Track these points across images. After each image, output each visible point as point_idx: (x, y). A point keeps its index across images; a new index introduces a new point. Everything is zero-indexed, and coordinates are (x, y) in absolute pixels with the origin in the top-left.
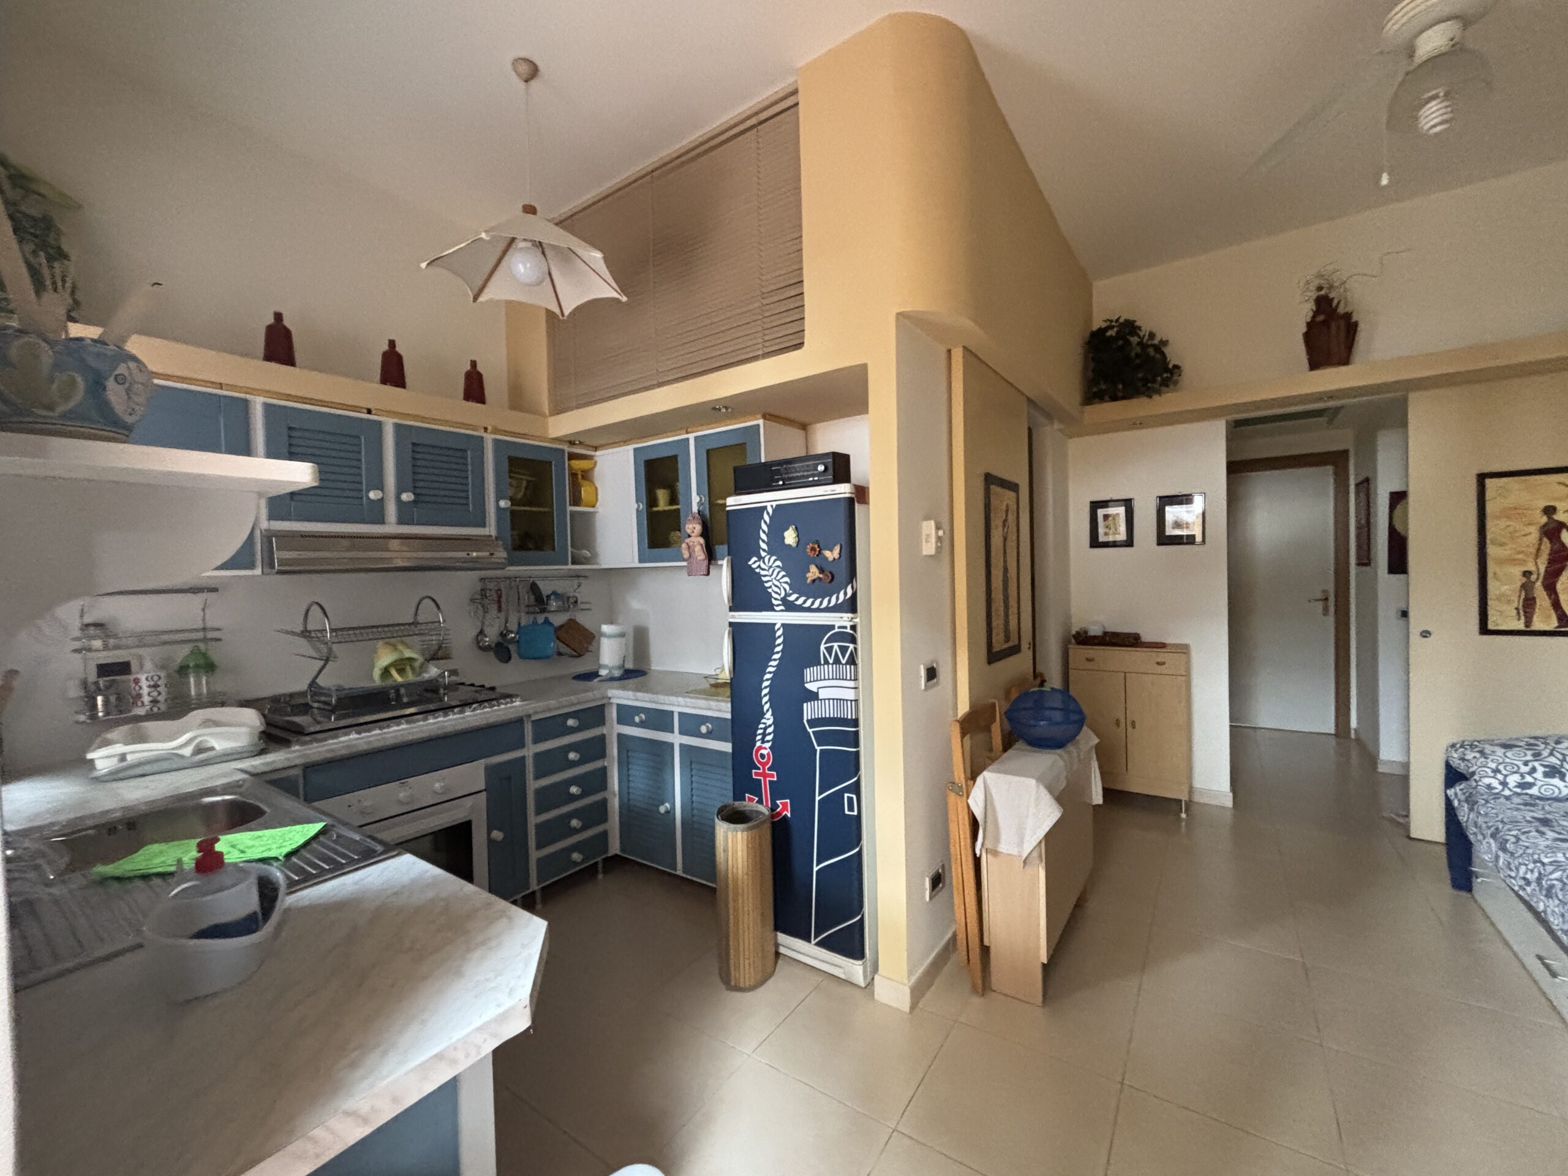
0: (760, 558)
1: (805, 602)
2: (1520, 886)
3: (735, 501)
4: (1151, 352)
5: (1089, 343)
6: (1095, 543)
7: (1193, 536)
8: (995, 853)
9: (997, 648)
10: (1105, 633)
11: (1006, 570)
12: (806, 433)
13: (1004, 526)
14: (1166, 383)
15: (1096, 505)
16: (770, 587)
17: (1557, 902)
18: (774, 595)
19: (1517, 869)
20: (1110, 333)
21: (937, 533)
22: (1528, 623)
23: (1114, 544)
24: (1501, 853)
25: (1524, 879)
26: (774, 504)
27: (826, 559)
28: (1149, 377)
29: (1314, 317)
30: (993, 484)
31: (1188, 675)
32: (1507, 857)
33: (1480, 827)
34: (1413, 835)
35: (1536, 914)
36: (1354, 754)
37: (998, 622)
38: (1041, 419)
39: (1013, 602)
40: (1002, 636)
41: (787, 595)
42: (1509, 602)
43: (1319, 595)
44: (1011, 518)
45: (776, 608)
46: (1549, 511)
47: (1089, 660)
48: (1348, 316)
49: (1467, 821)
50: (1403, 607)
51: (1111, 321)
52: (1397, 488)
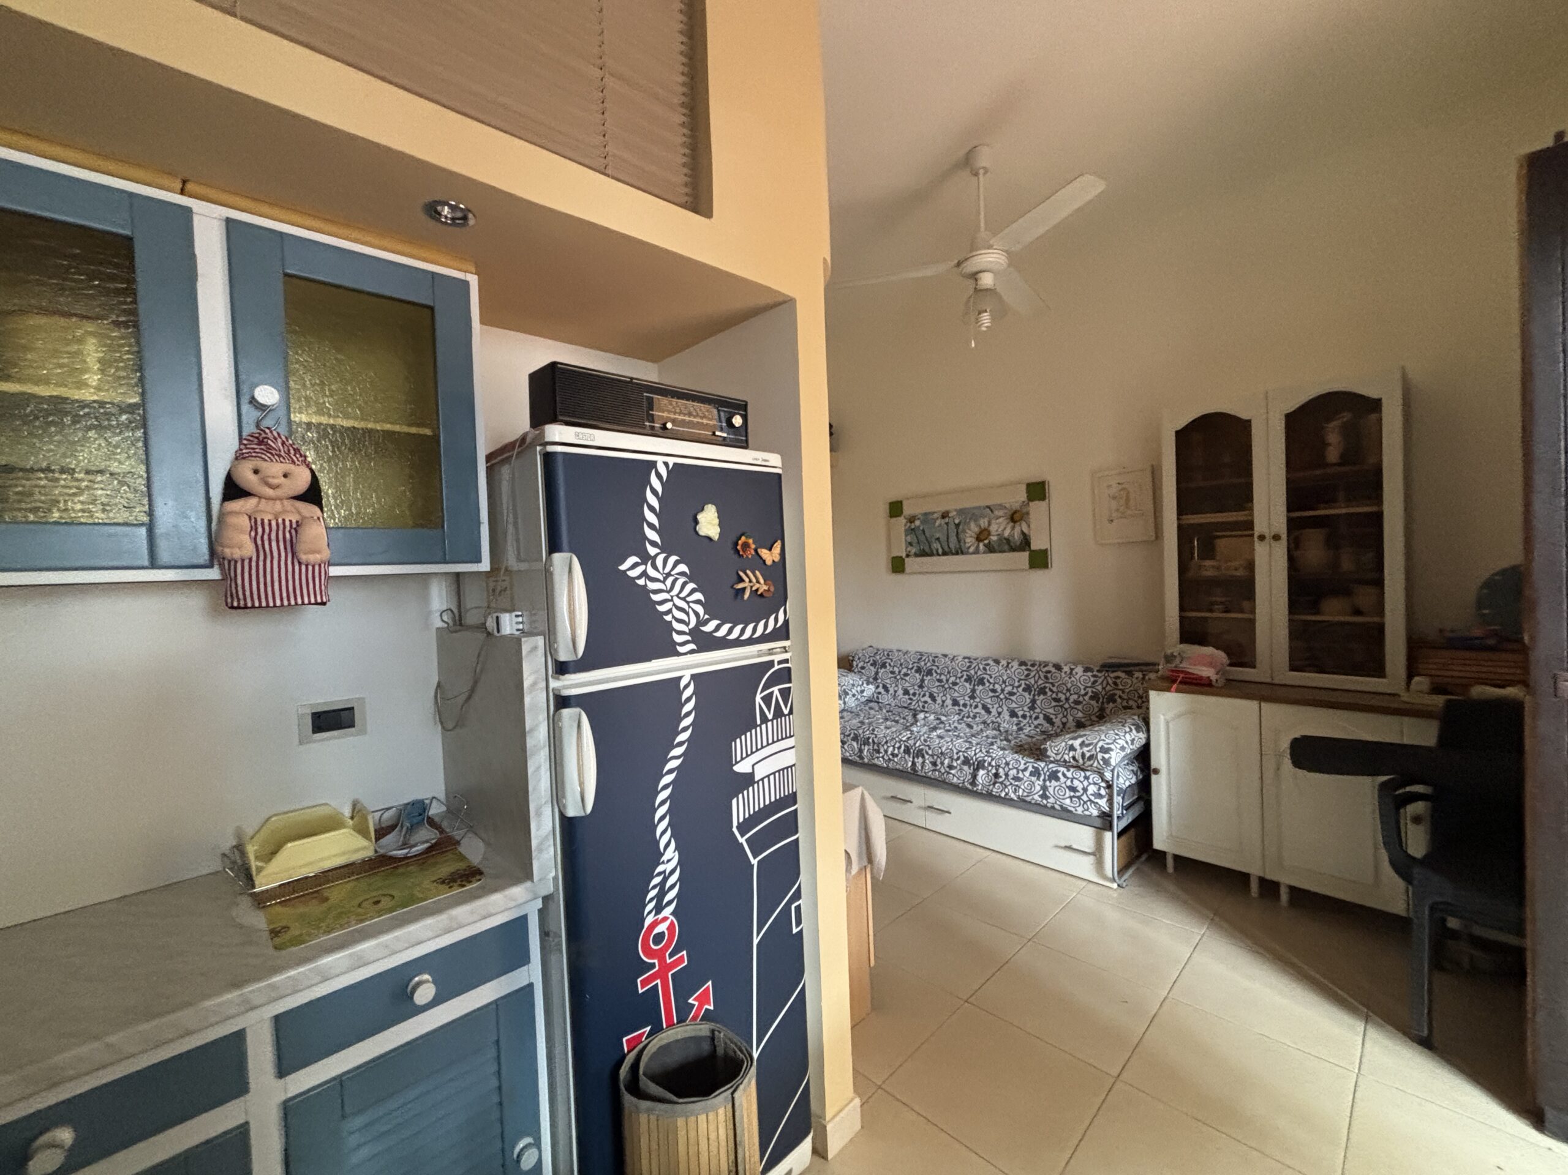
0: (646, 558)
1: (730, 631)
3: (577, 434)
16: (669, 612)
18: (677, 626)
26: (671, 461)
41: (701, 623)
45: (680, 649)
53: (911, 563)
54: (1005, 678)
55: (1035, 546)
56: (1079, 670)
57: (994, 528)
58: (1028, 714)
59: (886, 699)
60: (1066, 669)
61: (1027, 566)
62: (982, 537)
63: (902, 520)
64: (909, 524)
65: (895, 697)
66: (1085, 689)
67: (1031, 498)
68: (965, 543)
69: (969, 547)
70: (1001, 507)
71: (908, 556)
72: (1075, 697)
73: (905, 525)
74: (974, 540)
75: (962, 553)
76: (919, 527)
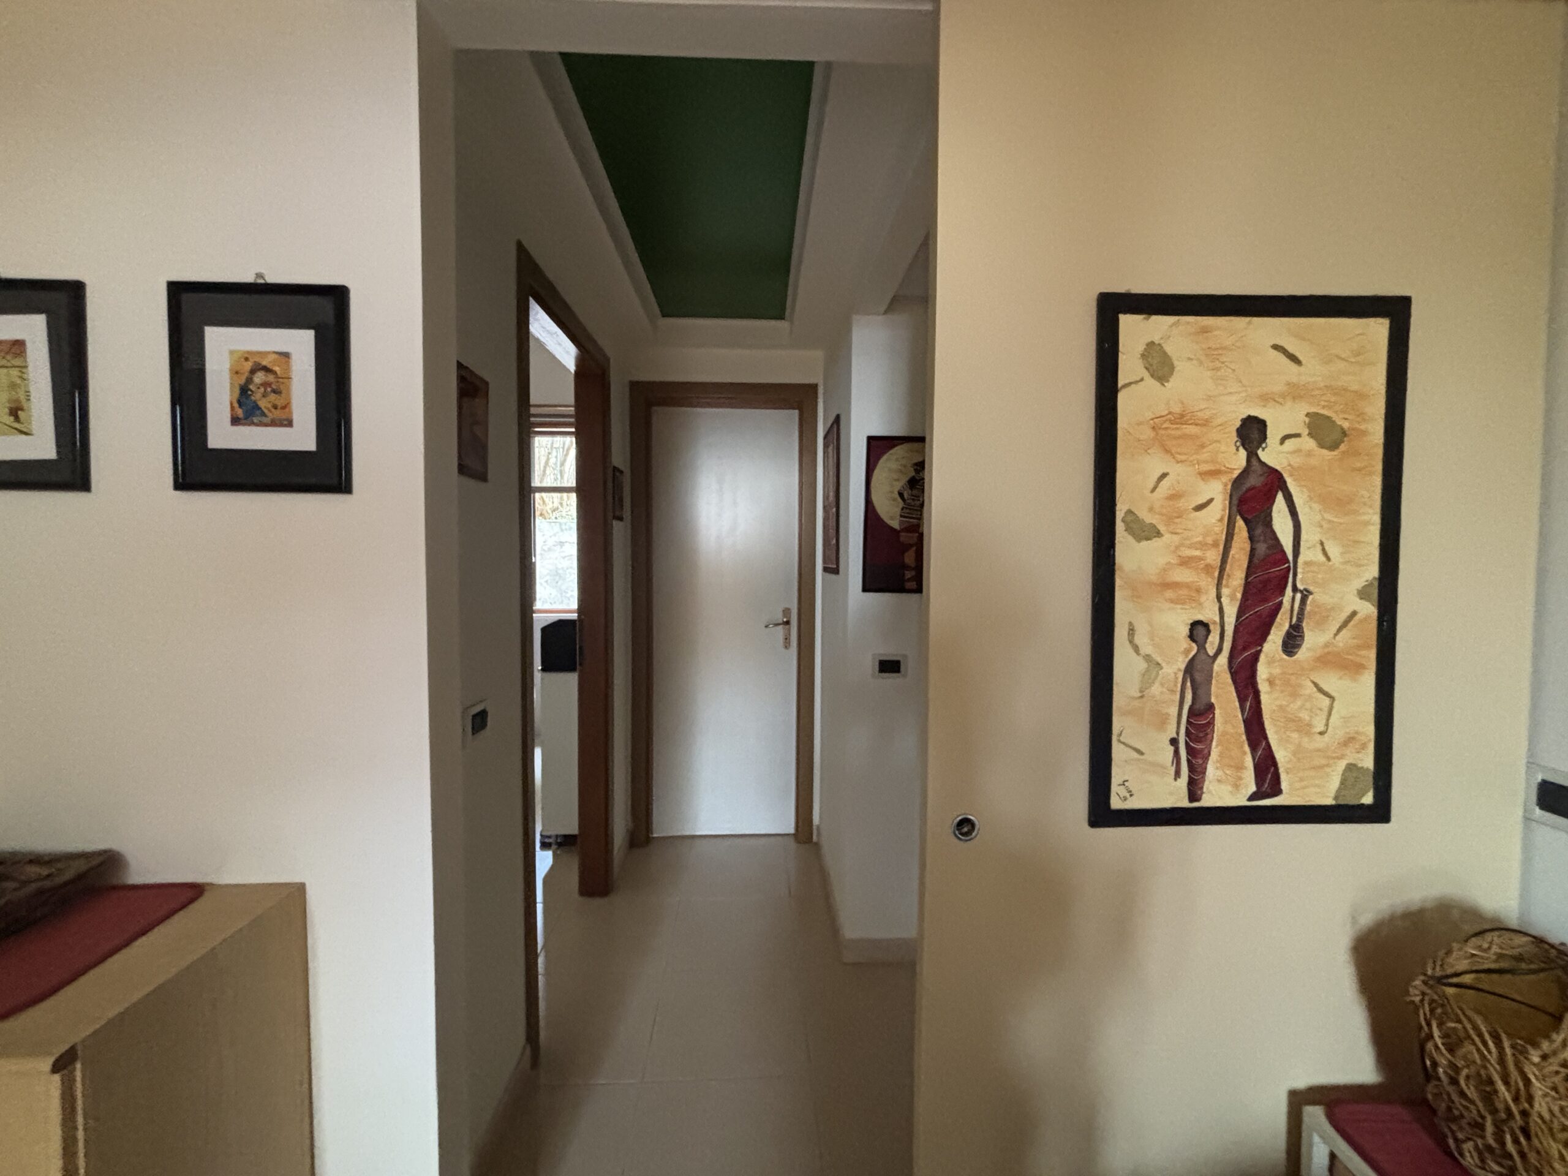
22: (1194, 787)
42: (1158, 719)
43: (780, 618)
46: (1252, 432)
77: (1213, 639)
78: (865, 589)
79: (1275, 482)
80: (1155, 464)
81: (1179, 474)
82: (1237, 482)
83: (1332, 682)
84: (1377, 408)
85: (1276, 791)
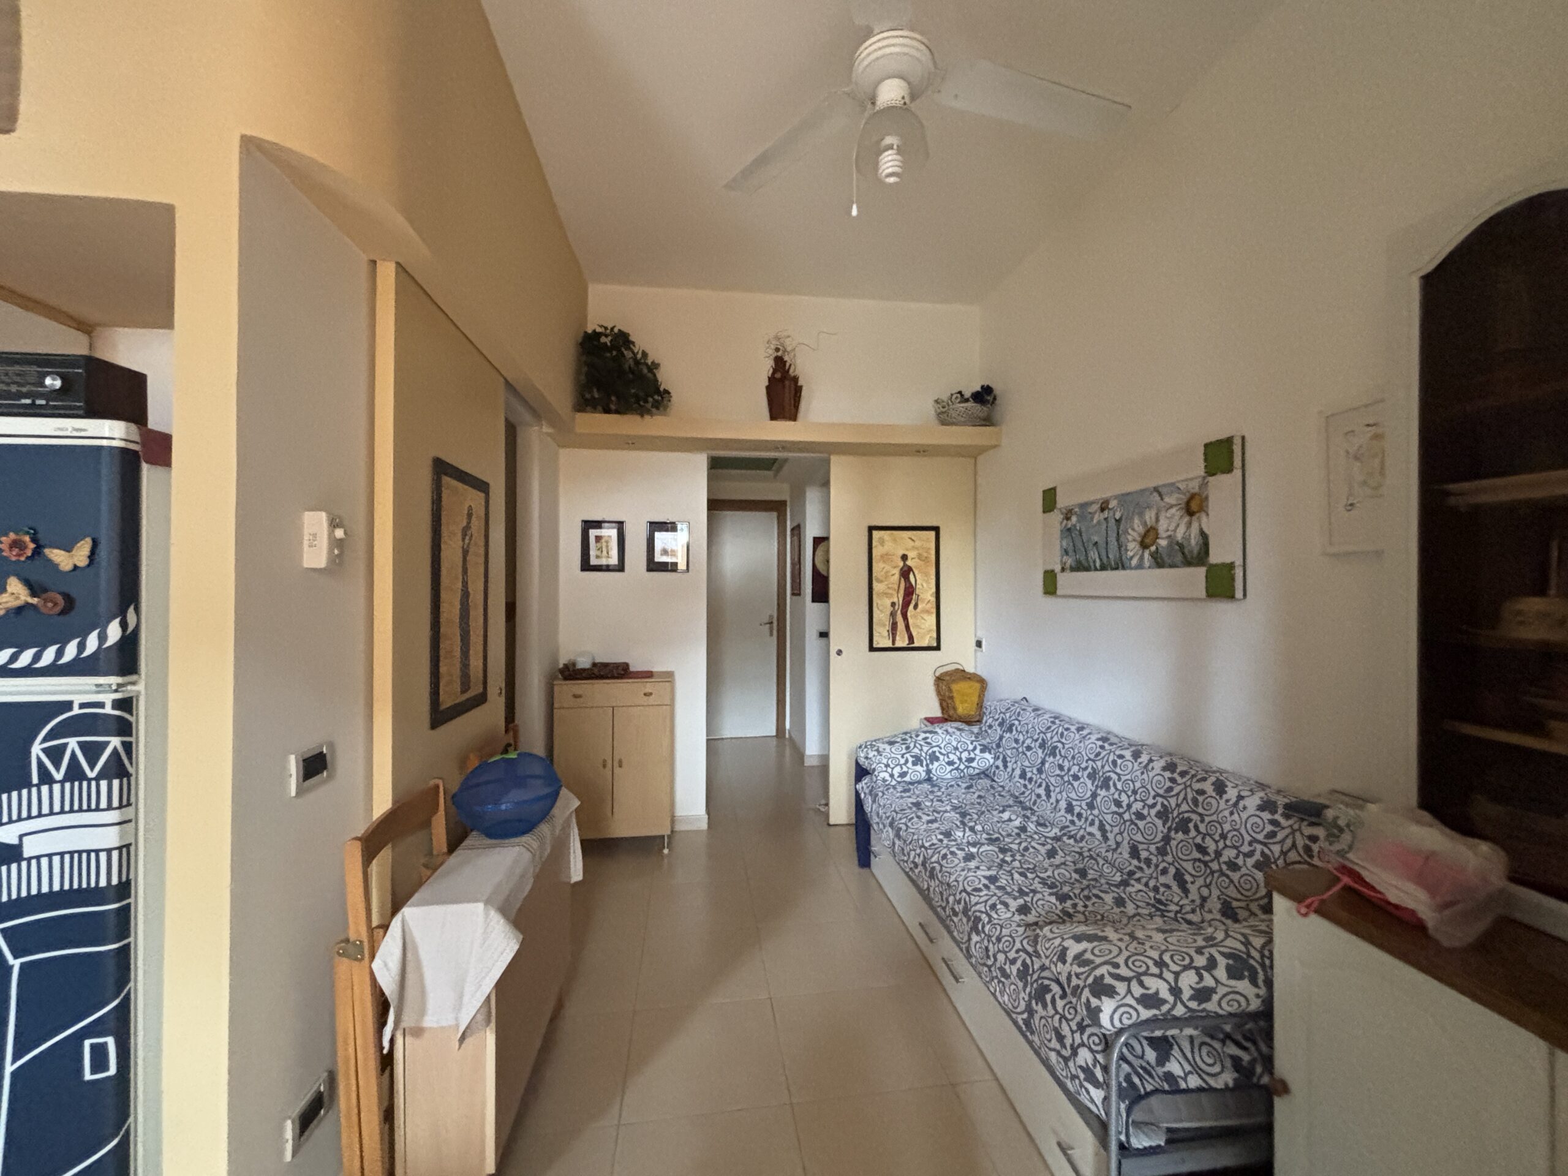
2: (911, 869)
4: (645, 371)
5: (581, 344)
6: (586, 566)
7: (675, 564)
8: (418, 1032)
9: (447, 701)
10: (594, 665)
11: (466, 594)
12: (91, 337)
13: (464, 535)
14: (657, 405)
15: (589, 525)
17: (937, 882)
19: (909, 854)
20: (603, 339)
21: (331, 534)
22: (894, 642)
23: (607, 568)
24: (897, 842)
25: (913, 862)
27: (55, 566)
28: (641, 394)
29: (773, 373)
30: (446, 474)
31: (672, 705)
32: (901, 843)
33: (881, 818)
34: (832, 821)
35: (920, 890)
36: (788, 752)
37: (450, 669)
38: (528, 417)
39: (476, 639)
40: (457, 687)
42: (884, 625)
43: (767, 620)
44: (477, 525)
46: (904, 558)
47: (576, 696)
48: (795, 379)
49: (871, 812)
50: (823, 629)
51: (606, 328)
52: (818, 534)
53: (1065, 581)
54: (1138, 785)
55: (1216, 556)
56: (1252, 802)
57: (1163, 526)
58: (1154, 860)
59: (1002, 777)
60: (1231, 794)
61: (1203, 594)
62: (1147, 541)
63: (1056, 517)
64: (1065, 521)
65: (1011, 777)
66: (1250, 844)
67: (1211, 470)
68: (1127, 550)
69: (1132, 558)
70: (1173, 487)
71: (1063, 570)
72: (1232, 853)
73: (1061, 523)
74: (1138, 547)
75: (1124, 568)
76: (1075, 526)
77: (897, 607)
78: (813, 601)
79: (910, 569)
80: (881, 565)
81: (888, 568)
82: (901, 569)
83: (925, 616)
84: (933, 552)
85: (913, 643)
